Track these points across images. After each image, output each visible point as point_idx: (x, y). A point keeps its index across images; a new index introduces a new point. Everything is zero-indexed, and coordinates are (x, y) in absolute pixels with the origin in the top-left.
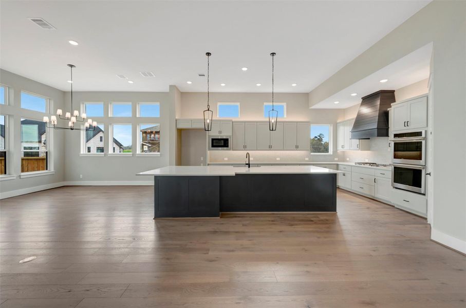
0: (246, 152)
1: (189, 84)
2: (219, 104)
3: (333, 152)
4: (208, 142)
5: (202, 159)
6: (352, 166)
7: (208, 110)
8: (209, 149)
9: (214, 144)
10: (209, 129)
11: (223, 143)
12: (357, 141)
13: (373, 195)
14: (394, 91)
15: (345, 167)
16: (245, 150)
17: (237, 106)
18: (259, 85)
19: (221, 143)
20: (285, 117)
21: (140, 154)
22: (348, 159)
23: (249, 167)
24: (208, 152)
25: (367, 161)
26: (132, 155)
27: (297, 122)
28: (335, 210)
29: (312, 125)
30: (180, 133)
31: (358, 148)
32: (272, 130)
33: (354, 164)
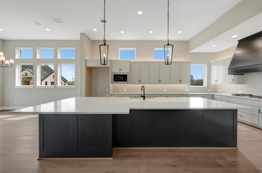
0: (141, 85)
1: (95, 31)
2: (120, 49)
3: (207, 85)
4: (111, 78)
5: (107, 90)
6: (229, 97)
7: (105, 45)
8: (112, 83)
9: (116, 79)
10: (106, 63)
11: (123, 78)
12: (232, 76)
15: (221, 97)
16: (140, 83)
17: (134, 50)
18: (151, 32)
19: (121, 78)
20: (171, 58)
22: (220, 91)
23: (144, 99)
24: (111, 86)
25: (240, 92)
26: (54, 88)
27: (180, 62)
28: (236, 146)
29: (191, 65)
30: (90, 70)
31: (233, 82)
32: (168, 64)
33: (231, 95)
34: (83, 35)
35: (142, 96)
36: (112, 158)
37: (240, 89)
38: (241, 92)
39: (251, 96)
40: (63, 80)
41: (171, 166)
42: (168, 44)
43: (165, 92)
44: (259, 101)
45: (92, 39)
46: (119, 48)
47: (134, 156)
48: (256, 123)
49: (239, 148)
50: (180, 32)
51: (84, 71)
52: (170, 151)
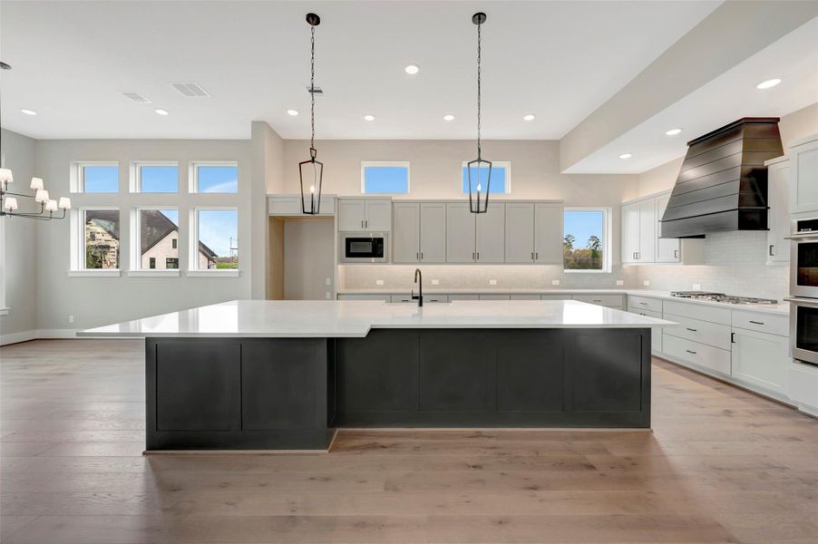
0: (416, 268)
1: (293, 118)
3: (613, 267)
4: (338, 247)
5: (328, 282)
6: (663, 300)
7: (313, 161)
8: (342, 262)
9: (352, 251)
11: (371, 246)
12: (674, 243)
13: (727, 372)
14: (778, 119)
15: (644, 301)
16: (420, 263)
17: (405, 168)
18: (449, 118)
19: (367, 248)
20: (509, 190)
21: (196, 272)
22: (647, 283)
23: (421, 305)
24: (340, 269)
25: (697, 288)
26: (178, 275)
27: (534, 203)
28: (648, 425)
29: (566, 209)
30: (280, 227)
31: (678, 260)
32: (478, 212)
33: (668, 295)
34: (258, 126)
35: (413, 298)
36: (327, 451)
37: (697, 277)
38: (699, 285)
39: (717, 296)
40: (205, 254)
41: (469, 466)
42: (479, 158)
43: (493, 286)
44: (732, 309)
45: (284, 138)
46: (362, 162)
47: (384, 447)
48: (724, 370)
49: (654, 431)
50: (529, 118)
51: (263, 227)
52: (478, 435)
